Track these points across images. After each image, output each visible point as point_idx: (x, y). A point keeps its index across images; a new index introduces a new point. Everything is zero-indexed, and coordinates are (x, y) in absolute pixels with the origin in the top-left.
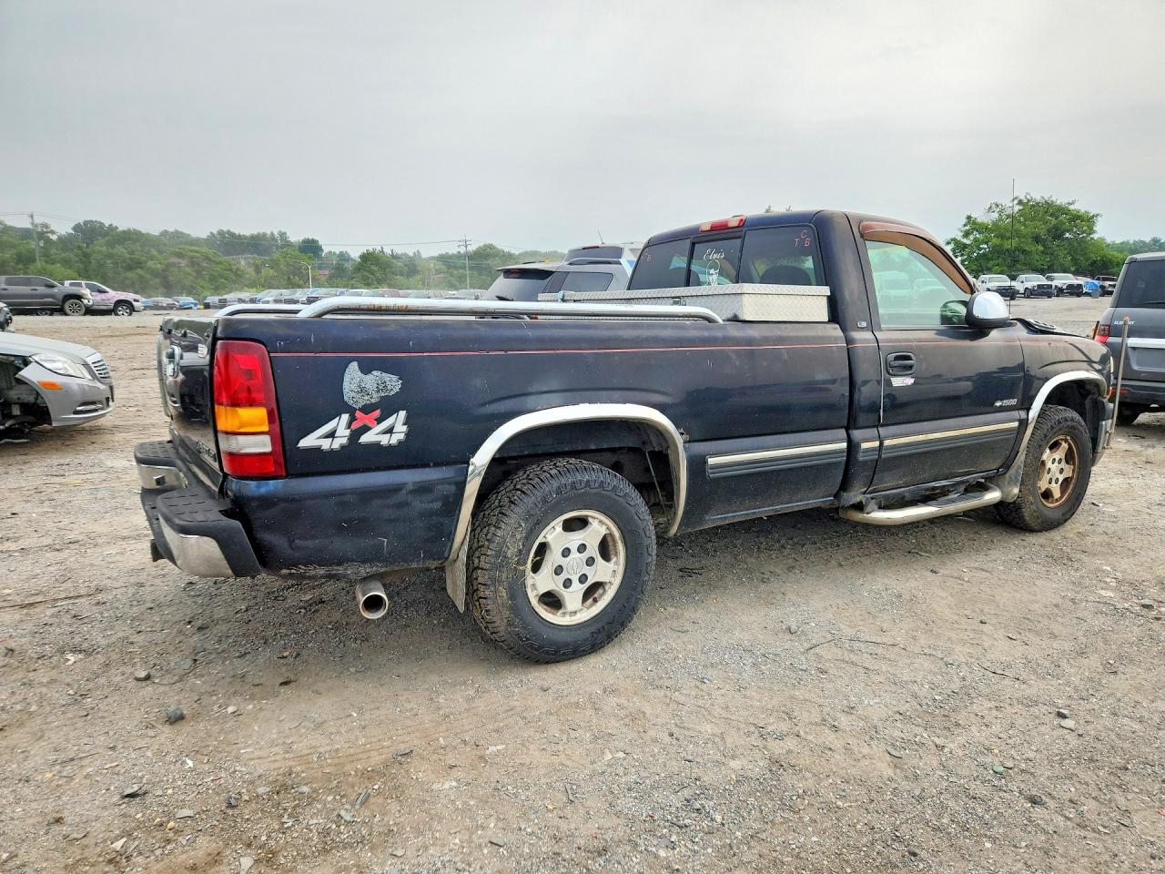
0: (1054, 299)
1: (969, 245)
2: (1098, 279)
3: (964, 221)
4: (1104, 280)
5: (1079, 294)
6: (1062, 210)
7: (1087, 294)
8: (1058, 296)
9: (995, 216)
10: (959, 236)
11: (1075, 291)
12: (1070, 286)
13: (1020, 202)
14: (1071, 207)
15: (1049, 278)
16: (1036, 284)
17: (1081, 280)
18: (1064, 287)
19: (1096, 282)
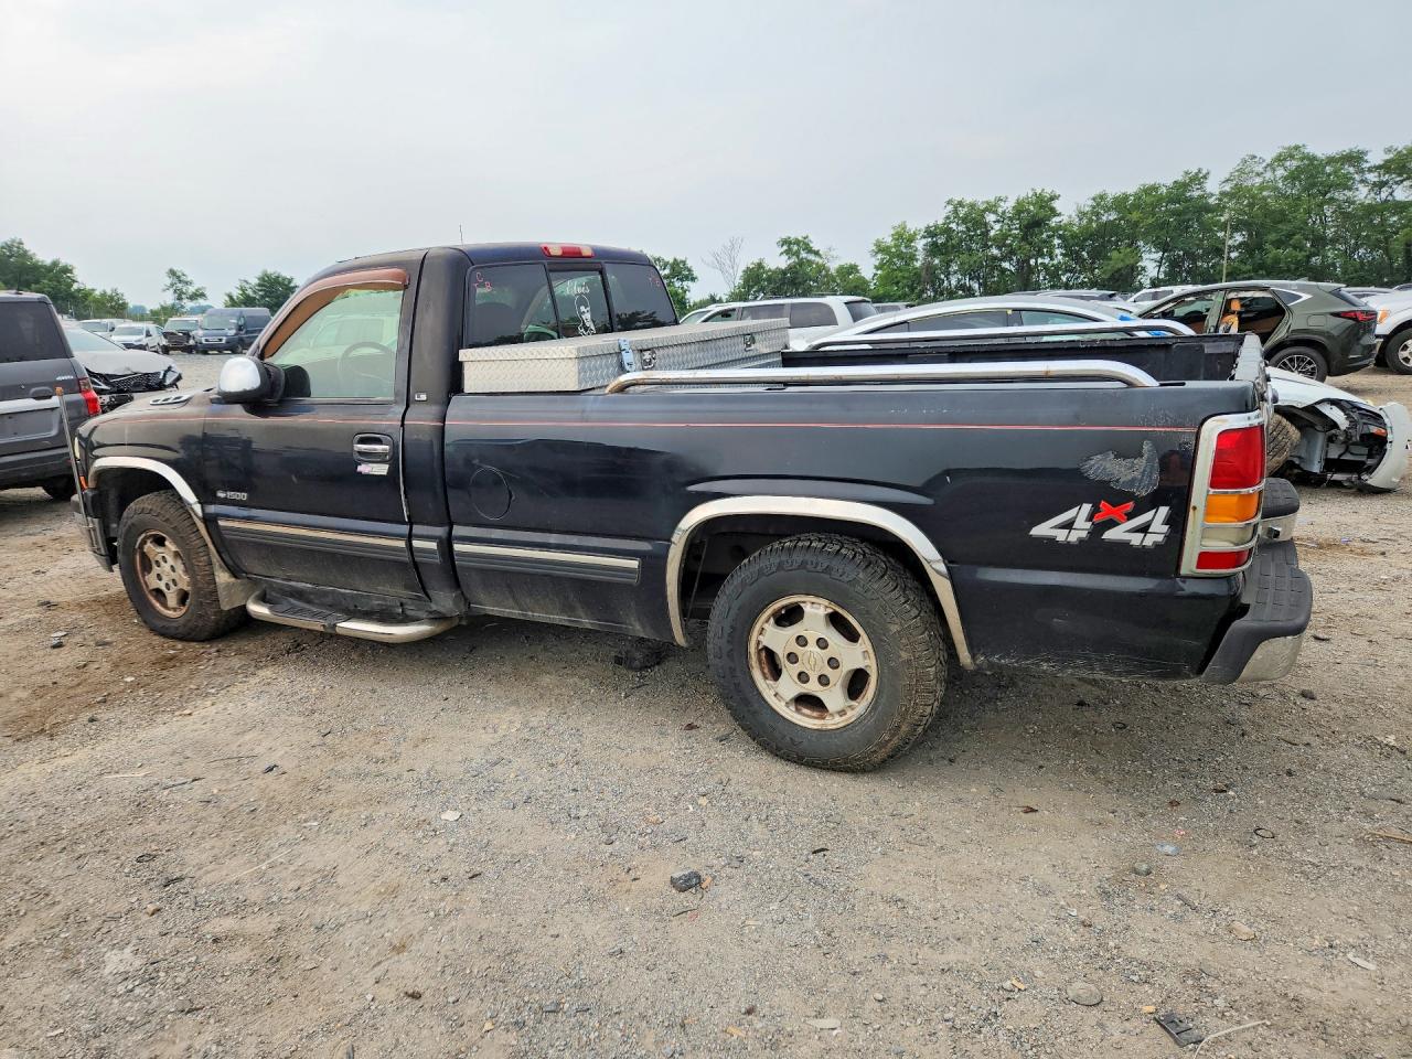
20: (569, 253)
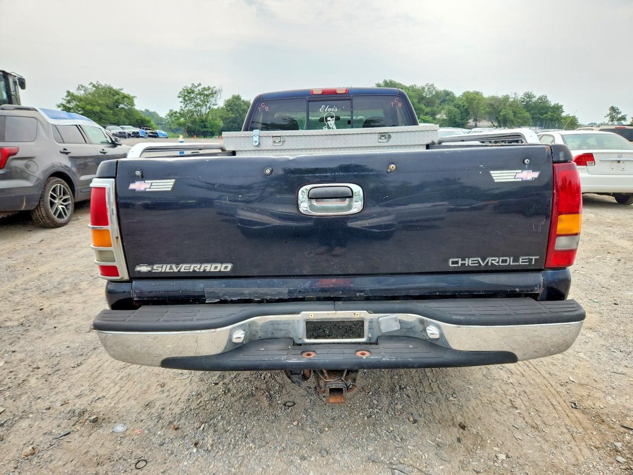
0: (127, 139)
1: (72, 108)
2: (143, 129)
3: (66, 94)
4: (146, 129)
5: (138, 137)
6: (117, 93)
7: (142, 137)
8: (129, 138)
9: (82, 92)
10: (64, 102)
11: (136, 135)
12: (134, 133)
13: (94, 86)
14: (121, 91)
15: (123, 128)
16: (118, 131)
17: (137, 130)
18: (131, 133)
19: (144, 130)
20: (325, 93)
